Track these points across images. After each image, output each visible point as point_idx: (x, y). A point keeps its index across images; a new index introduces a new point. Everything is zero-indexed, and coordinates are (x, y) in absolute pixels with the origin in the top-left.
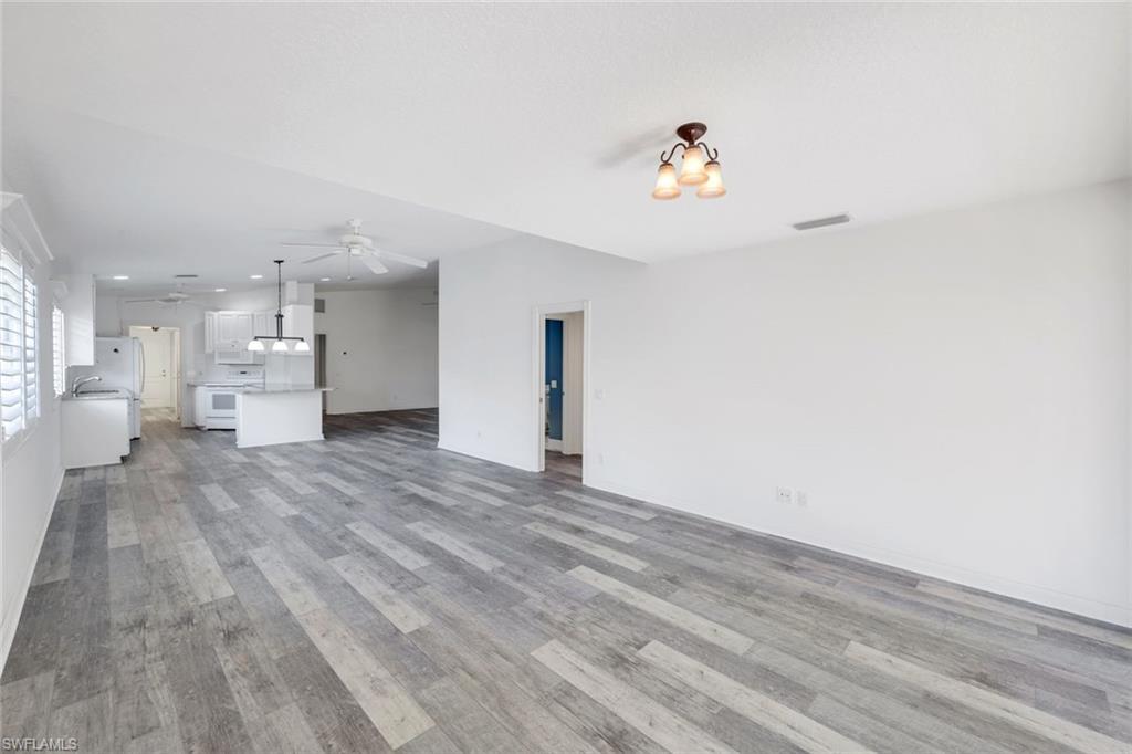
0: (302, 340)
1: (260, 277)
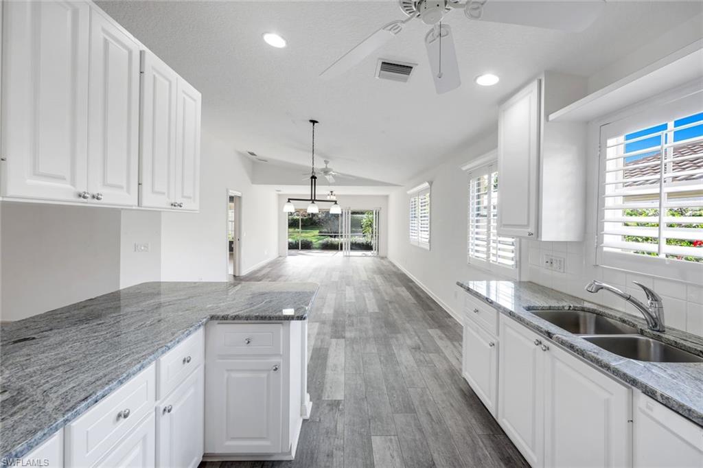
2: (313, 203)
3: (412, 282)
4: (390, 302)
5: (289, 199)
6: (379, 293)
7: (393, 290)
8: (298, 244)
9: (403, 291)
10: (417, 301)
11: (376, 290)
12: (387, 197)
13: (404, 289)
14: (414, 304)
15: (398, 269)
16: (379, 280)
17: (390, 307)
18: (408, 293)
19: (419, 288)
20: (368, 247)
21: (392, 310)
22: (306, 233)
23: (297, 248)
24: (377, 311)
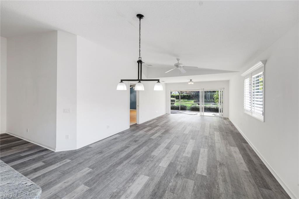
2: (140, 82)
3: (246, 142)
4: (221, 164)
5: (122, 81)
6: (213, 150)
7: (227, 149)
8: (179, 107)
9: (235, 152)
10: (249, 168)
11: (212, 147)
12: (228, 81)
13: (237, 149)
14: (245, 172)
15: (235, 129)
16: (217, 137)
17: (219, 172)
18: (240, 156)
19: (252, 151)
20: (216, 110)
21: (220, 177)
22: (188, 101)
23: (178, 109)
24: (204, 174)
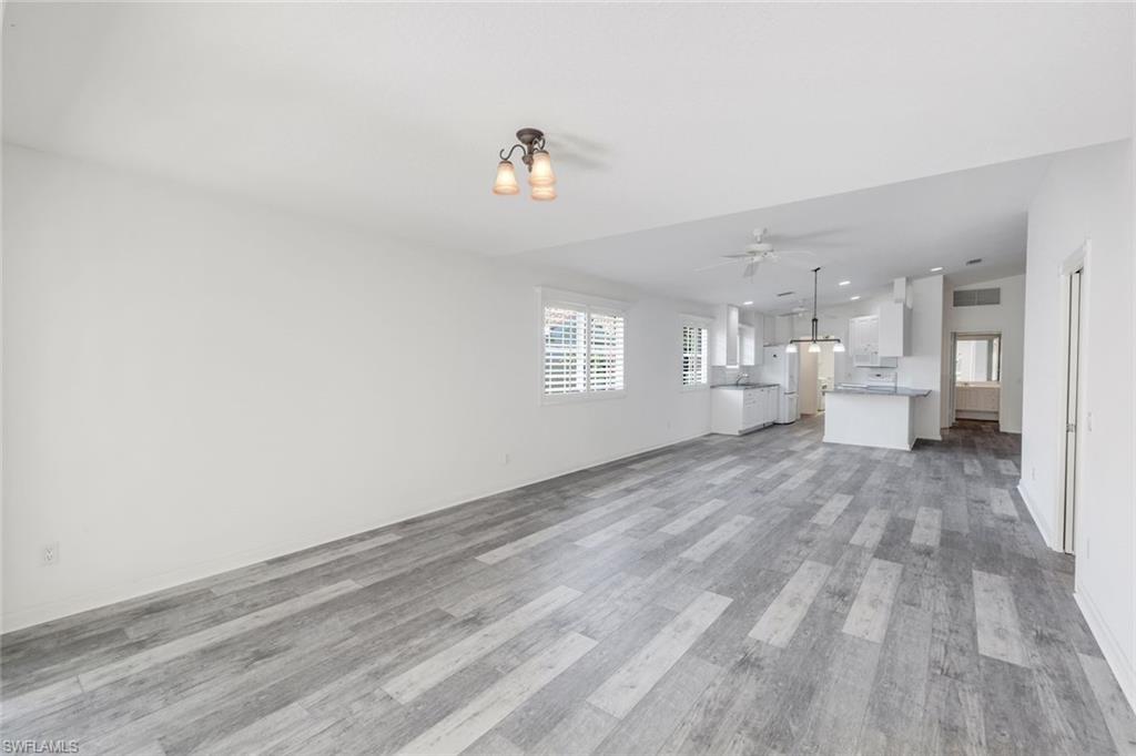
0: (839, 341)
1: (847, 283)
